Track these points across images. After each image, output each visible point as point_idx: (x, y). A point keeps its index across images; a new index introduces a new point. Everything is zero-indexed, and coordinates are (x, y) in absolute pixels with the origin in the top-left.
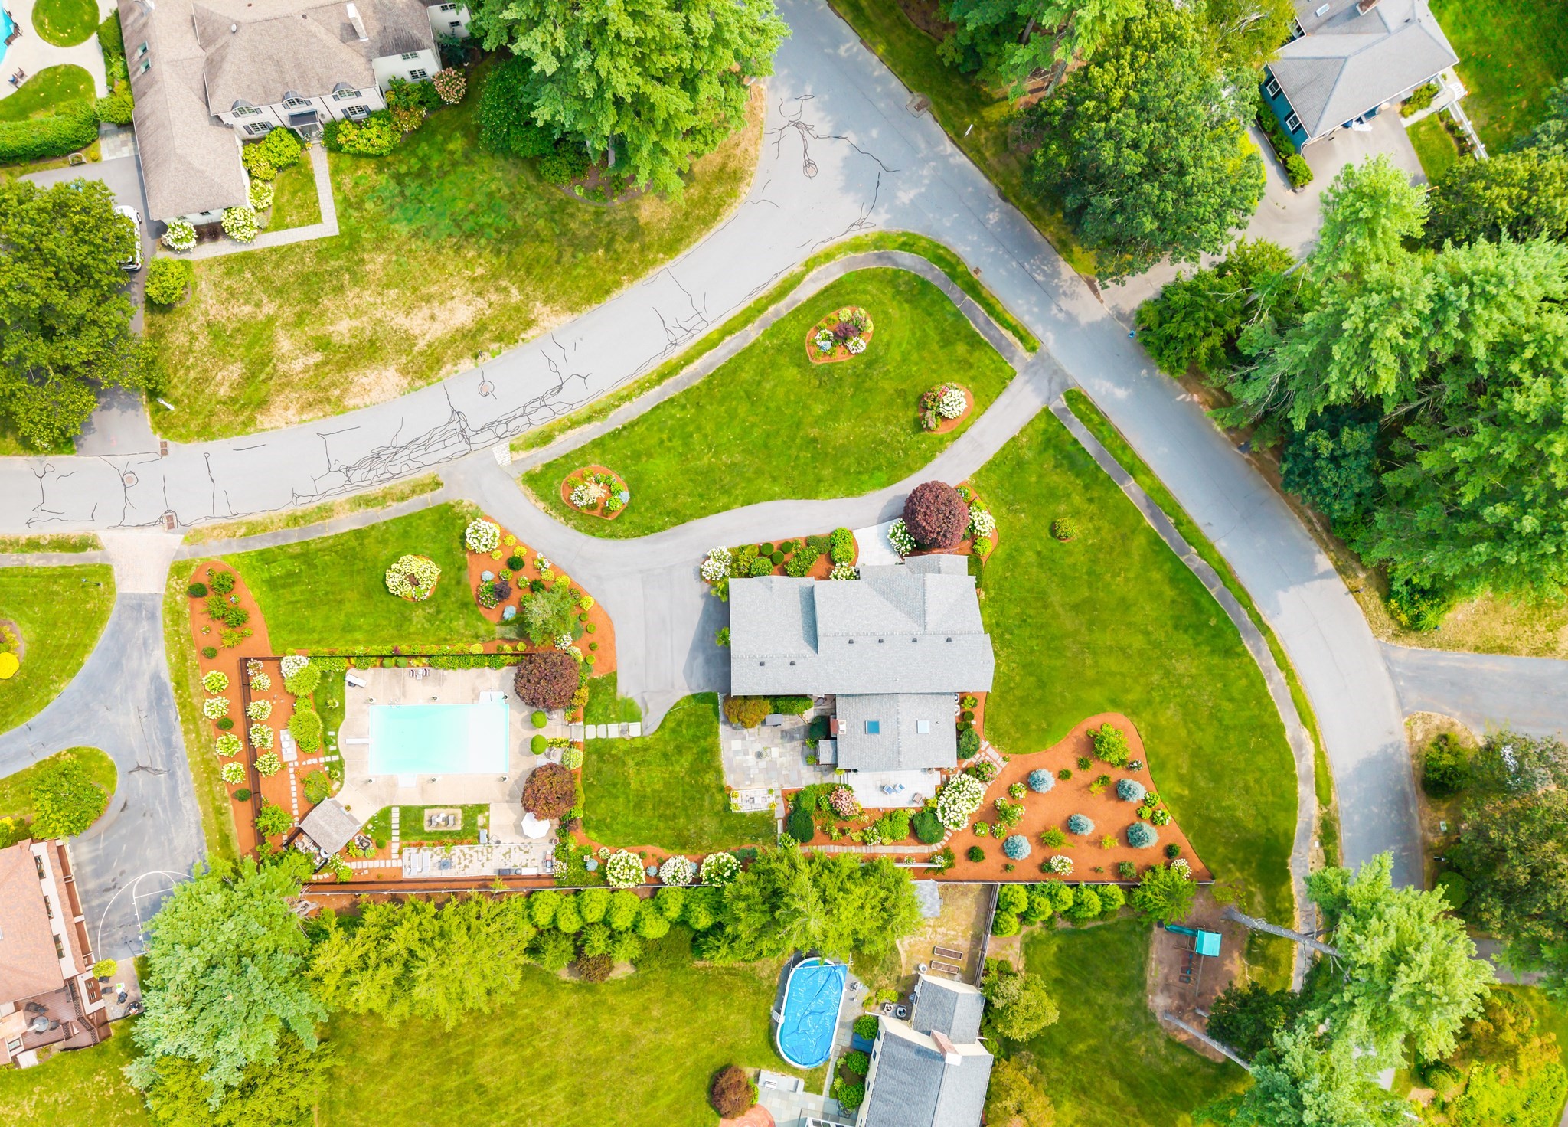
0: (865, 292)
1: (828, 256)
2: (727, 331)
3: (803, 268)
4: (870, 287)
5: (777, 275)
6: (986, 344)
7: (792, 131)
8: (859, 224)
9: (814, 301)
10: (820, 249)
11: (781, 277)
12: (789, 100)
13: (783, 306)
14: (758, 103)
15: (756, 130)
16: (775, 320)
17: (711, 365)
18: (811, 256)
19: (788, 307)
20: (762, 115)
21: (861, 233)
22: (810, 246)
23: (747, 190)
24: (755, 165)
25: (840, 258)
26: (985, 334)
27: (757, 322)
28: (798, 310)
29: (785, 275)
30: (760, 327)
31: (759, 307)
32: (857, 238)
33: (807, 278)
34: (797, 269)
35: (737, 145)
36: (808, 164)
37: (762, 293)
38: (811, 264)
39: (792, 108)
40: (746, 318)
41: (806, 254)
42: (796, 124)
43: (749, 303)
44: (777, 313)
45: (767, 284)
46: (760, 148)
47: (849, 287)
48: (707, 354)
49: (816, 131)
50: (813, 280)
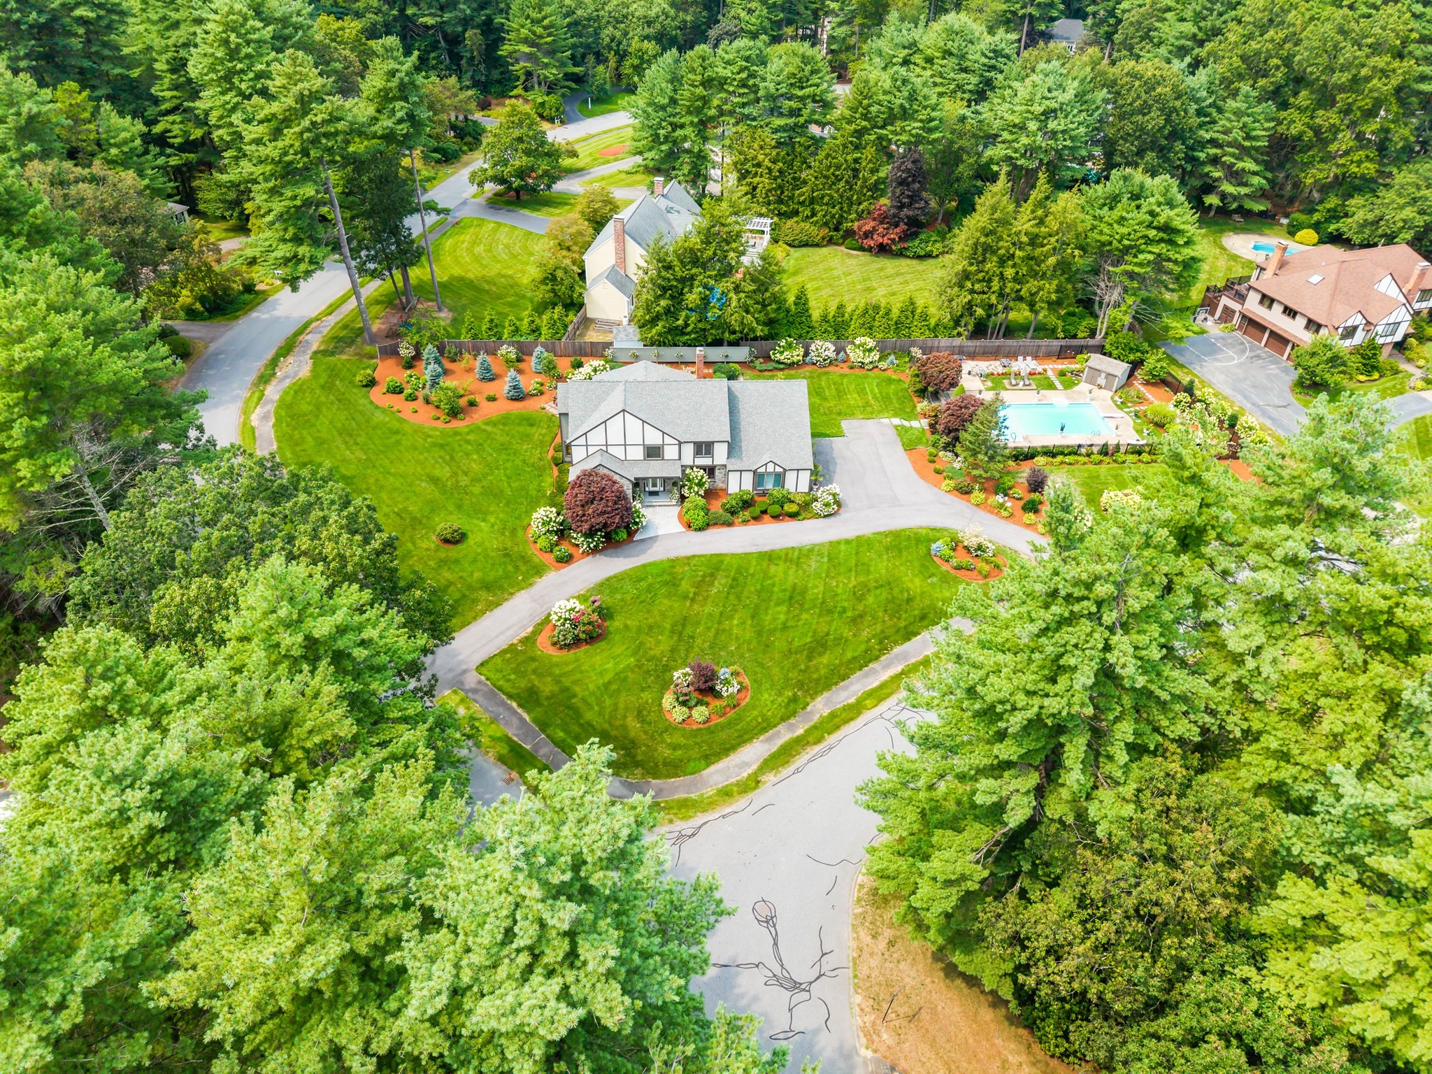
0: (675, 747)
1: (726, 793)
2: (854, 710)
3: (763, 778)
4: (668, 752)
5: (797, 771)
6: (510, 696)
7: (802, 974)
8: (681, 838)
9: (743, 739)
10: (742, 802)
11: (792, 768)
12: (816, 1032)
13: (784, 735)
14: (869, 1019)
15: (864, 971)
16: (792, 721)
17: (867, 675)
18: (751, 795)
19: (778, 734)
20: (858, 999)
21: (679, 825)
22: (754, 807)
23: (861, 879)
24: (856, 916)
25: (709, 792)
26: (510, 708)
27: (816, 718)
28: (764, 730)
29: (786, 771)
30: (811, 713)
31: (817, 734)
32: (684, 818)
33: (755, 767)
34: (770, 778)
35: (891, 943)
36: (769, 921)
37: (817, 748)
38: (752, 784)
39: (809, 1016)
40: (835, 721)
41: (759, 797)
42: (796, 986)
43: (831, 739)
44: (792, 728)
45: (810, 761)
46: (853, 945)
47: (694, 753)
48: (876, 684)
49: (759, 976)
50: (747, 764)
